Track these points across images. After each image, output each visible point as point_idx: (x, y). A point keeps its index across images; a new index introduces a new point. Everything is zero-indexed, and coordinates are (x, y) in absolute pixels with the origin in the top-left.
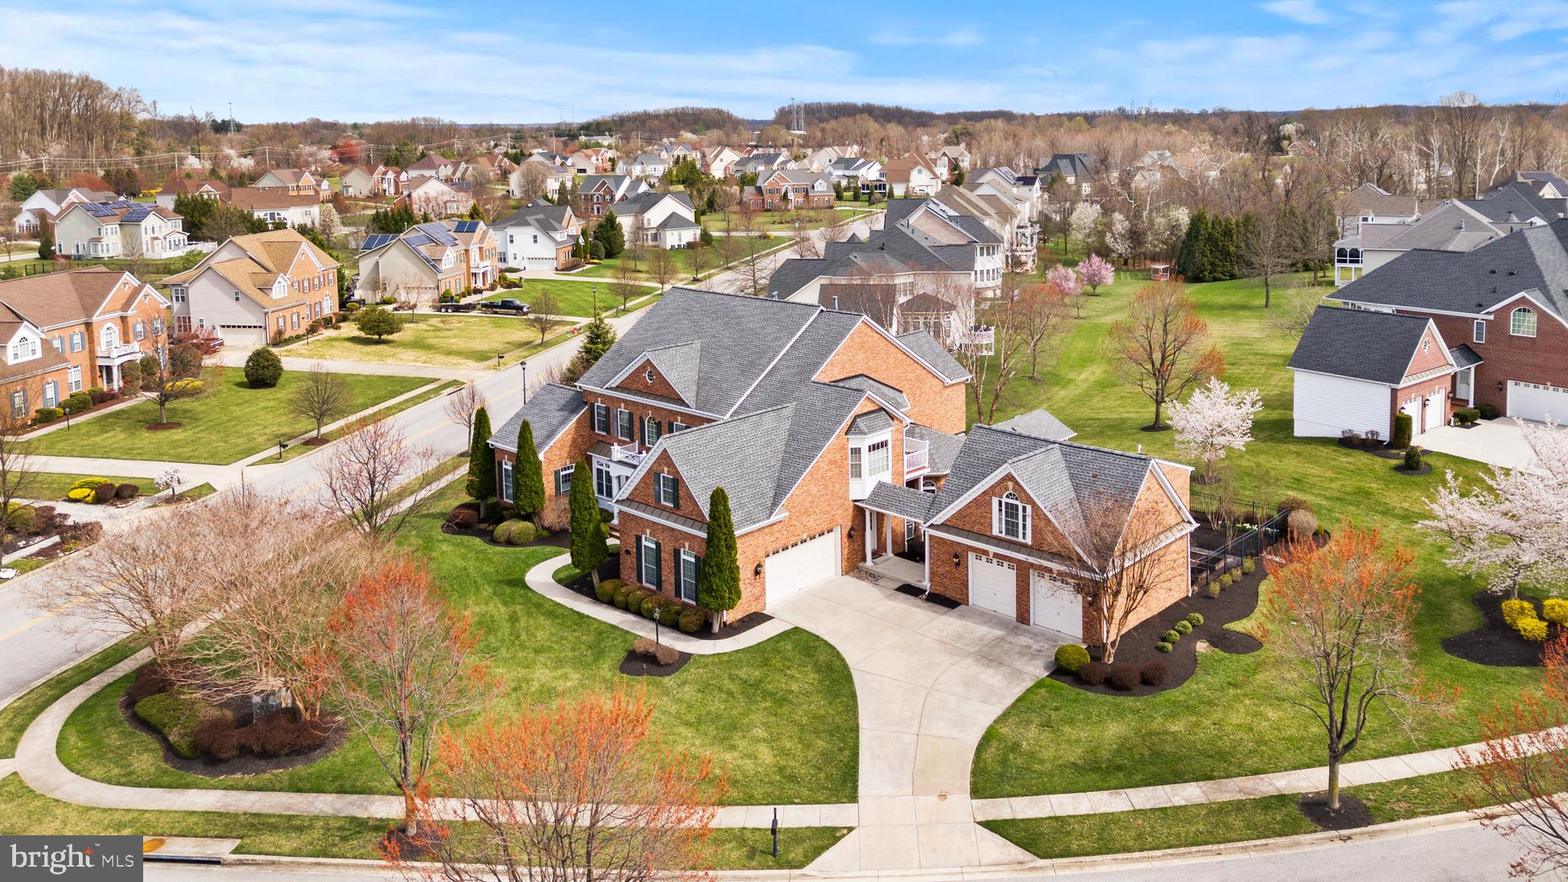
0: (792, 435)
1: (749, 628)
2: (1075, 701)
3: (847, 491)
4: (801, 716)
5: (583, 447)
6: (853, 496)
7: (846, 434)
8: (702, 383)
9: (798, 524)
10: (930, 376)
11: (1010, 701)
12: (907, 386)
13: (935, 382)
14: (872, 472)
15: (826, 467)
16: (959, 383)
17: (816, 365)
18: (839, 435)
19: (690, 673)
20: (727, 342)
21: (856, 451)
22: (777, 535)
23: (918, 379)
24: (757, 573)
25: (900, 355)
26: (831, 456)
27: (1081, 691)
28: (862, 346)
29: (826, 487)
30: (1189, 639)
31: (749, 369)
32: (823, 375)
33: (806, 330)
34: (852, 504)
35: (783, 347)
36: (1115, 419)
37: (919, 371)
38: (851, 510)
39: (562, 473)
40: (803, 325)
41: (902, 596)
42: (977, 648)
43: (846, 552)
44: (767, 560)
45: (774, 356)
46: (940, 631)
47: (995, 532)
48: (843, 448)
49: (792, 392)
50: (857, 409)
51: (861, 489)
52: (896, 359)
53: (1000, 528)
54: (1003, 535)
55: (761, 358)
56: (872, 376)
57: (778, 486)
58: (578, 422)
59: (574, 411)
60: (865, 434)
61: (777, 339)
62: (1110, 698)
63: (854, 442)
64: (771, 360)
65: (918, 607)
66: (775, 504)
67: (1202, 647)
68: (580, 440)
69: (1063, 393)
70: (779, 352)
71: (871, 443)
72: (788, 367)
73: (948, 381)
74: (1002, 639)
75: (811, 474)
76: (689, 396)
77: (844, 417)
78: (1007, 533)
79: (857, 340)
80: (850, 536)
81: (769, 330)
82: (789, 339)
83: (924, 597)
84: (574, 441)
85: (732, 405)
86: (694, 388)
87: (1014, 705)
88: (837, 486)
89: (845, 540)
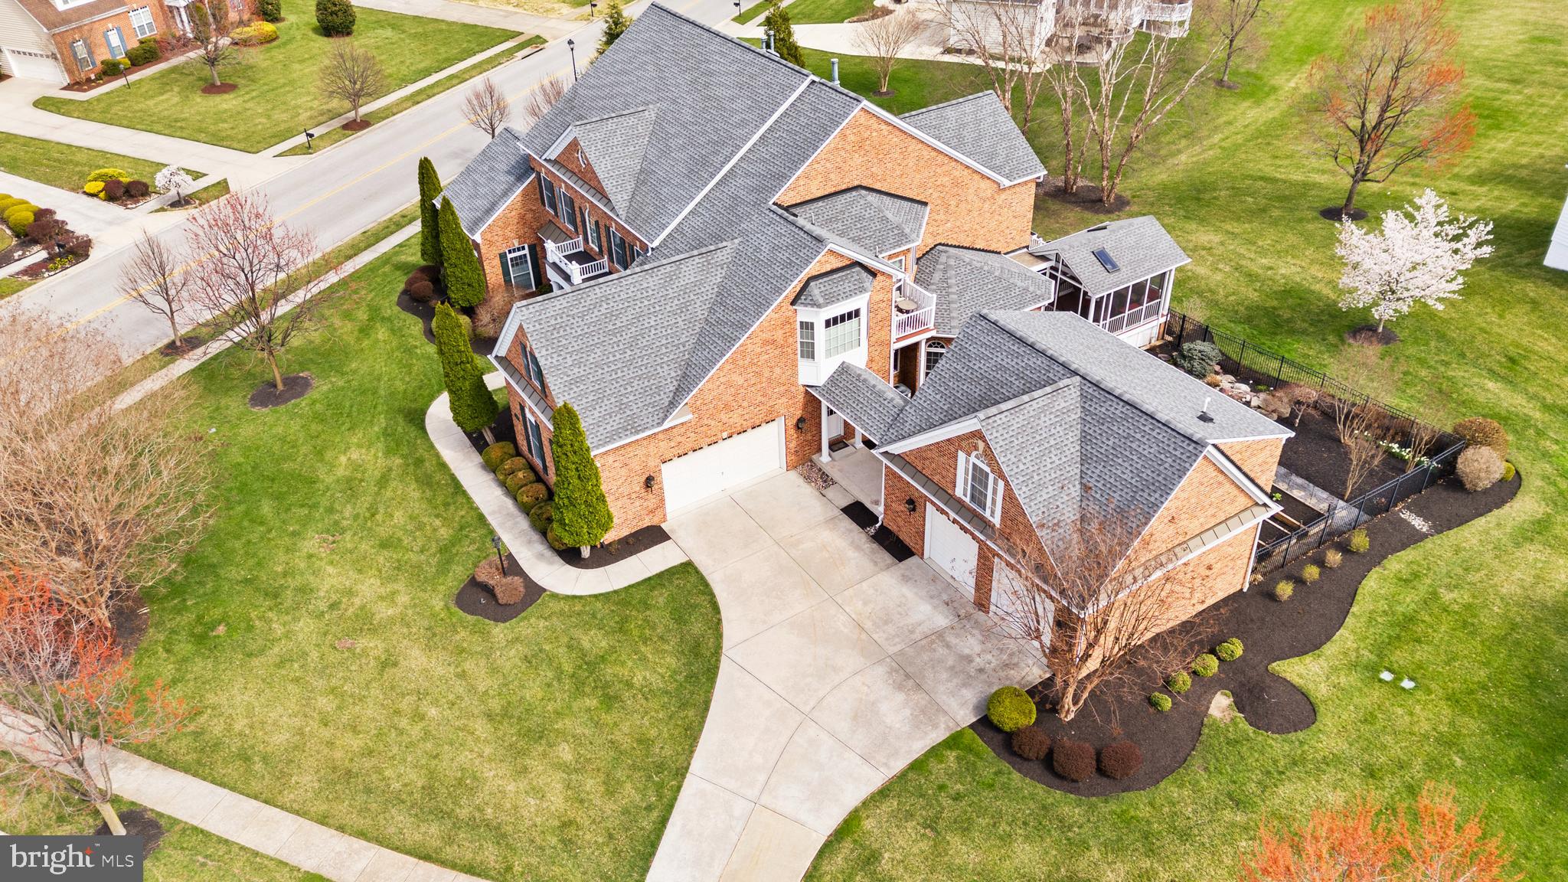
0: (722, 295)
1: (631, 554)
2: (991, 786)
3: (795, 374)
4: (623, 736)
5: (535, 225)
6: (803, 379)
7: (793, 303)
8: (643, 178)
9: (713, 423)
10: (976, 177)
11: (900, 764)
12: (935, 195)
13: (985, 184)
14: (829, 353)
15: (759, 350)
16: (1026, 183)
17: (782, 178)
18: (780, 306)
19: (530, 625)
20: (687, 115)
21: (808, 327)
22: (679, 439)
23: (956, 184)
24: (649, 482)
25: (926, 152)
26: (766, 336)
27: (1005, 766)
28: (860, 146)
29: (758, 374)
30: (1205, 686)
31: (699, 168)
32: (792, 194)
33: (785, 114)
34: (802, 389)
35: (745, 140)
36: (1292, 184)
37: (959, 172)
38: (801, 397)
39: (509, 256)
40: (779, 105)
41: (847, 523)
42: (899, 647)
43: (793, 445)
44: (664, 467)
45: (733, 154)
46: (865, 603)
47: (959, 492)
48: (788, 322)
49: (741, 219)
50: (812, 269)
51: (815, 373)
52: (919, 158)
53: (965, 490)
54: (967, 500)
55: (716, 153)
56: (877, 186)
57: (685, 376)
58: (525, 193)
59: (520, 178)
60: (819, 306)
61: (743, 123)
62: (1040, 789)
63: (804, 314)
64: (728, 159)
65: (858, 548)
66: (672, 404)
67: (1220, 705)
68: (529, 216)
69: (1252, 114)
70: (739, 148)
71: (831, 316)
72: (747, 174)
73: (1006, 183)
74: (940, 635)
75: (734, 361)
76: (620, 199)
77: (788, 281)
78: (973, 498)
79: (852, 138)
80: (797, 427)
81: (738, 105)
82: (757, 127)
83: (872, 531)
84: (522, 217)
85: (664, 227)
86: (630, 187)
87: (902, 776)
88: (778, 371)
89: (792, 432)
